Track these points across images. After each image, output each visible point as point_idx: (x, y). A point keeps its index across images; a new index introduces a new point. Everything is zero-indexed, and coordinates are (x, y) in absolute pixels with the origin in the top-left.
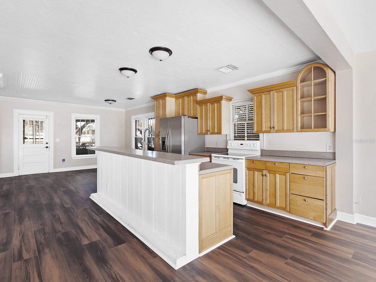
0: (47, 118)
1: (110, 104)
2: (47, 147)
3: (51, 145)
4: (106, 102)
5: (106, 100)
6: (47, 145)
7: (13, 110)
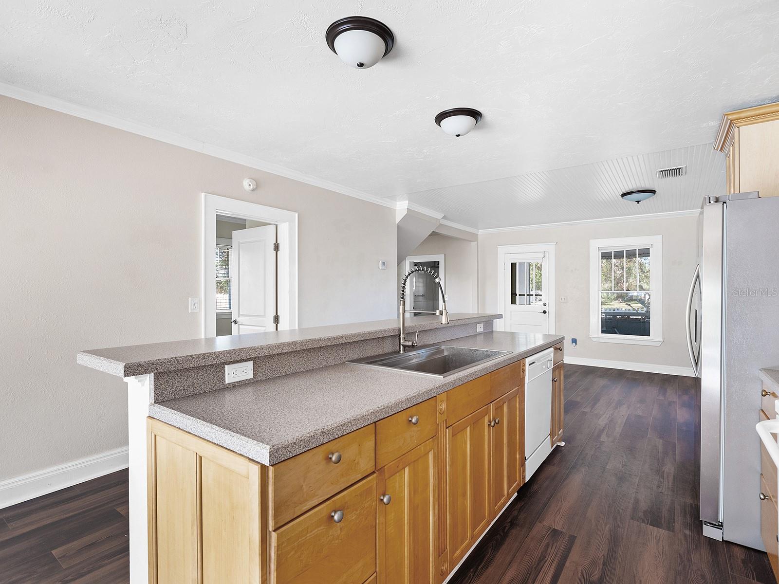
0: (545, 256)
1: (638, 202)
2: (545, 312)
3: (551, 309)
4: (625, 199)
5: (623, 195)
6: (545, 308)
7: (497, 248)
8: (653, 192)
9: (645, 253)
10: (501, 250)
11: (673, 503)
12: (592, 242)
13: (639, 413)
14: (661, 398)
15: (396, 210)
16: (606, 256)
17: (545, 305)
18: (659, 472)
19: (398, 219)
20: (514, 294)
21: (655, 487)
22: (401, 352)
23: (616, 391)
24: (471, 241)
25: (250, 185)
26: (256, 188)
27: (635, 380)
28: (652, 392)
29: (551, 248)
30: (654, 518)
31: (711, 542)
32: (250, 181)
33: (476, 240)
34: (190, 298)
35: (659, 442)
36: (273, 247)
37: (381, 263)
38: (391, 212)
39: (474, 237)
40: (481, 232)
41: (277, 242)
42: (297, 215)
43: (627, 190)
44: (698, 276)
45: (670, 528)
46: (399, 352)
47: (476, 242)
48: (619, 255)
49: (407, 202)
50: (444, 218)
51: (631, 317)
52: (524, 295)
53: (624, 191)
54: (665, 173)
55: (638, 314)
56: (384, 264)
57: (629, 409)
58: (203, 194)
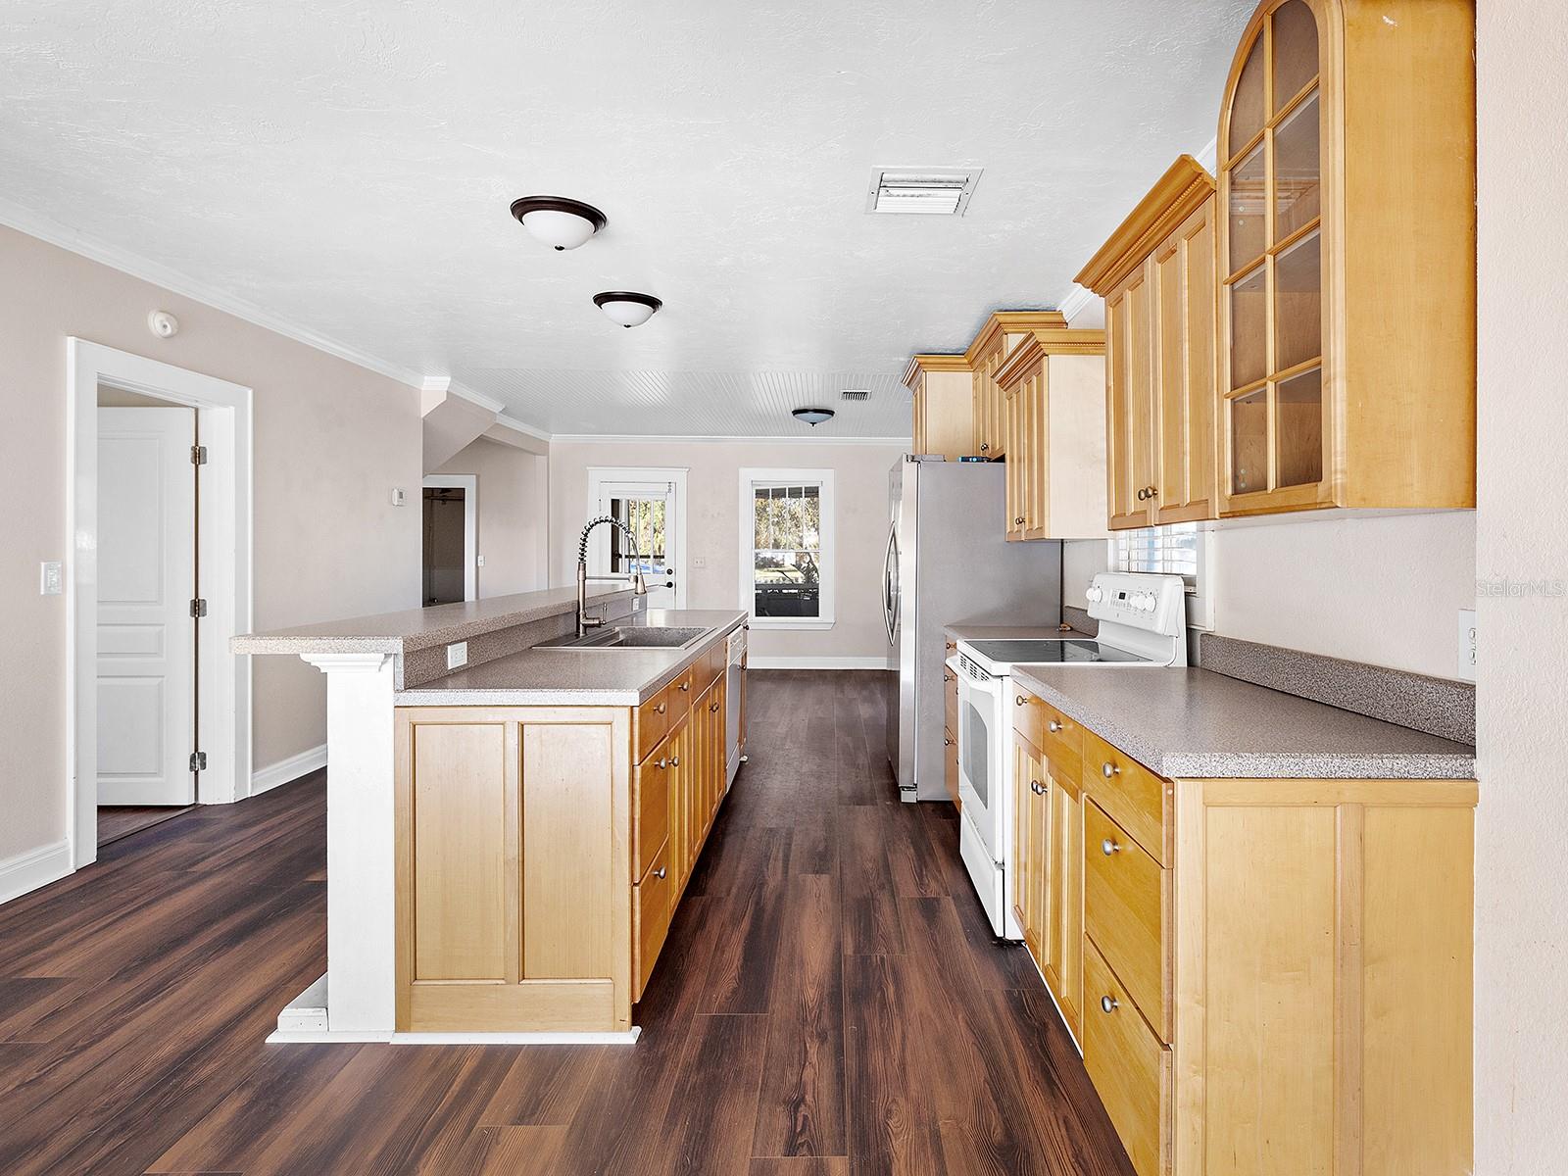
0: (669, 491)
1: (813, 424)
2: (670, 585)
3: (680, 579)
4: (797, 417)
5: (796, 412)
6: (670, 578)
7: (587, 471)
8: (831, 413)
9: (813, 492)
10: (595, 475)
11: (872, 785)
12: (743, 471)
13: (820, 714)
14: (839, 696)
15: (420, 390)
16: (761, 494)
17: (670, 572)
18: (854, 765)
19: (426, 408)
20: (616, 556)
21: (854, 778)
22: (581, 635)
23: (786, 695)
24: (535, 454)
25: (165, 326)
26: (178, 332)
27: (803, 680)
28: (828, 691)
29: (680, 477)
30: (859, 799)
31: (909, 805)
32: (167, 319)
33: (546, 453)
34: (43, 564)
35: (848, 740)
36: (189, 454)
37: (396, 493)
38: (412, 393)
39: (543, 448)
40: (555, 440)
41: (197, 444)
42: (250, 392)
43: (802, 406)
44: (894, 535)
45: (873, 802)
46: (578, 636)
47: (545, 457)
48: (779, 494)
49: (449, 379)
50: (504, 411)
51: (784, 591)
52: (649, 557)
53: (797, 407)
54: (848, 395)
55: (792, 586)
56: (401, 495)
57: (807, 711)
58: (71, 341)
